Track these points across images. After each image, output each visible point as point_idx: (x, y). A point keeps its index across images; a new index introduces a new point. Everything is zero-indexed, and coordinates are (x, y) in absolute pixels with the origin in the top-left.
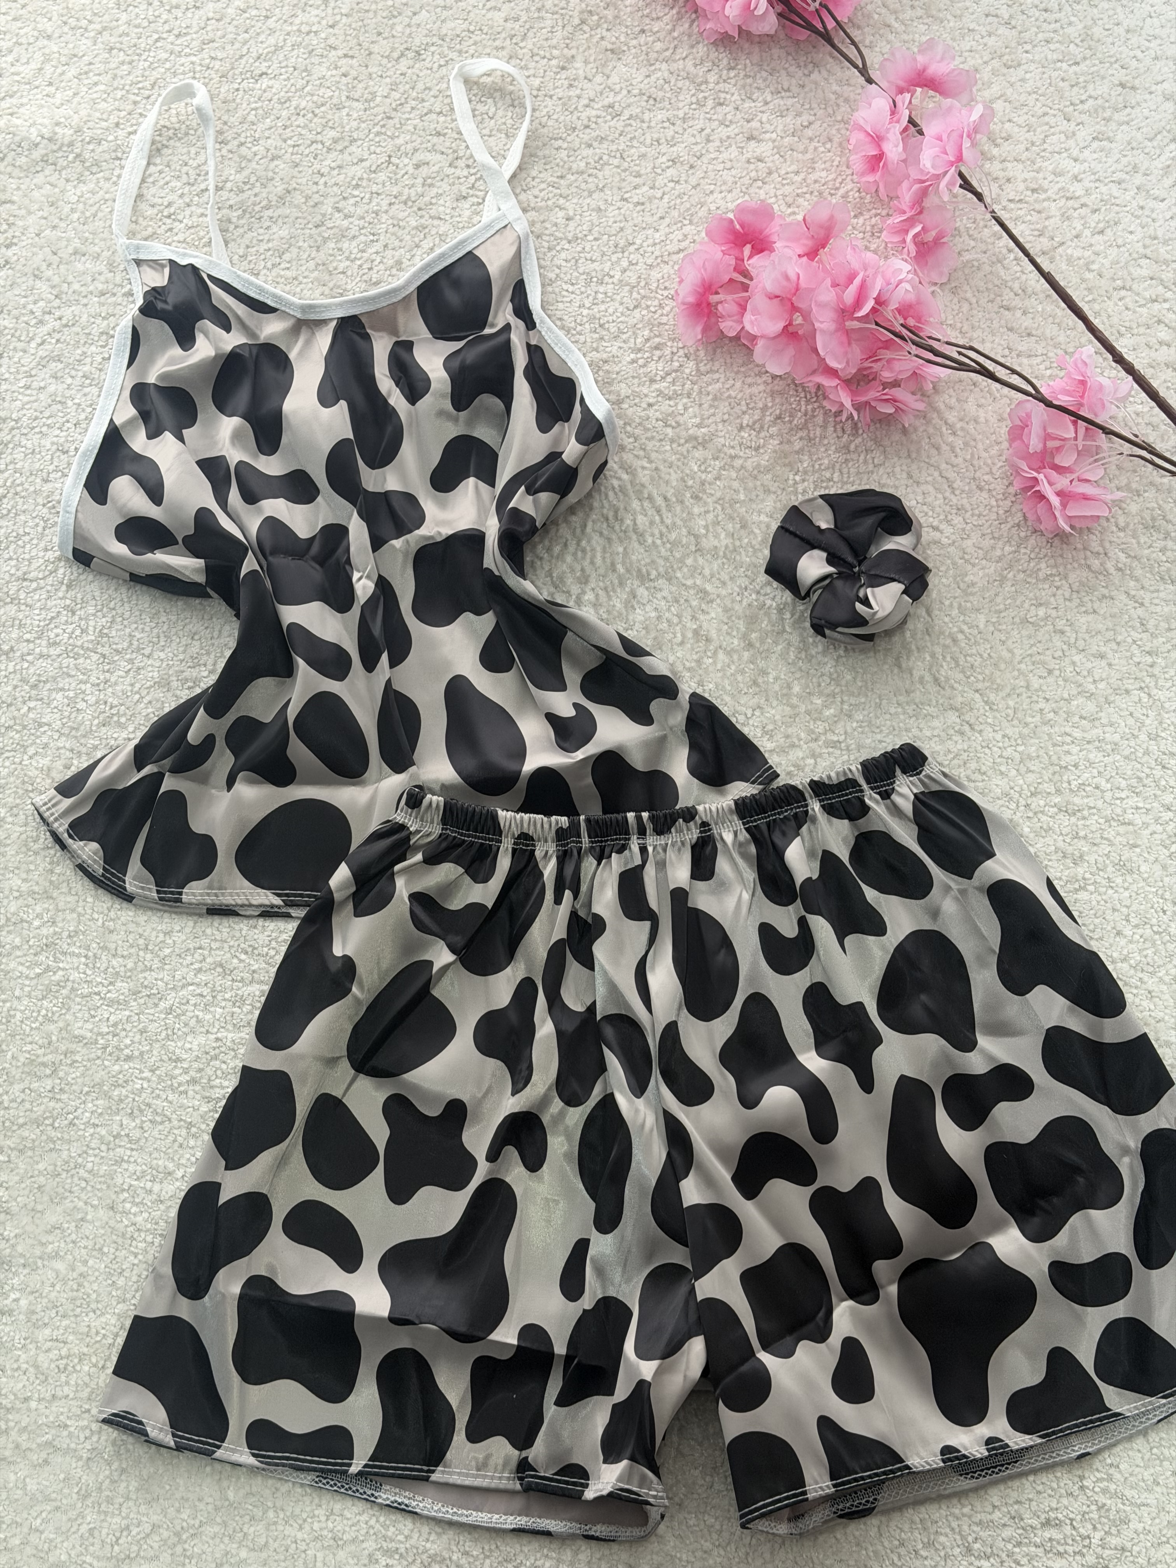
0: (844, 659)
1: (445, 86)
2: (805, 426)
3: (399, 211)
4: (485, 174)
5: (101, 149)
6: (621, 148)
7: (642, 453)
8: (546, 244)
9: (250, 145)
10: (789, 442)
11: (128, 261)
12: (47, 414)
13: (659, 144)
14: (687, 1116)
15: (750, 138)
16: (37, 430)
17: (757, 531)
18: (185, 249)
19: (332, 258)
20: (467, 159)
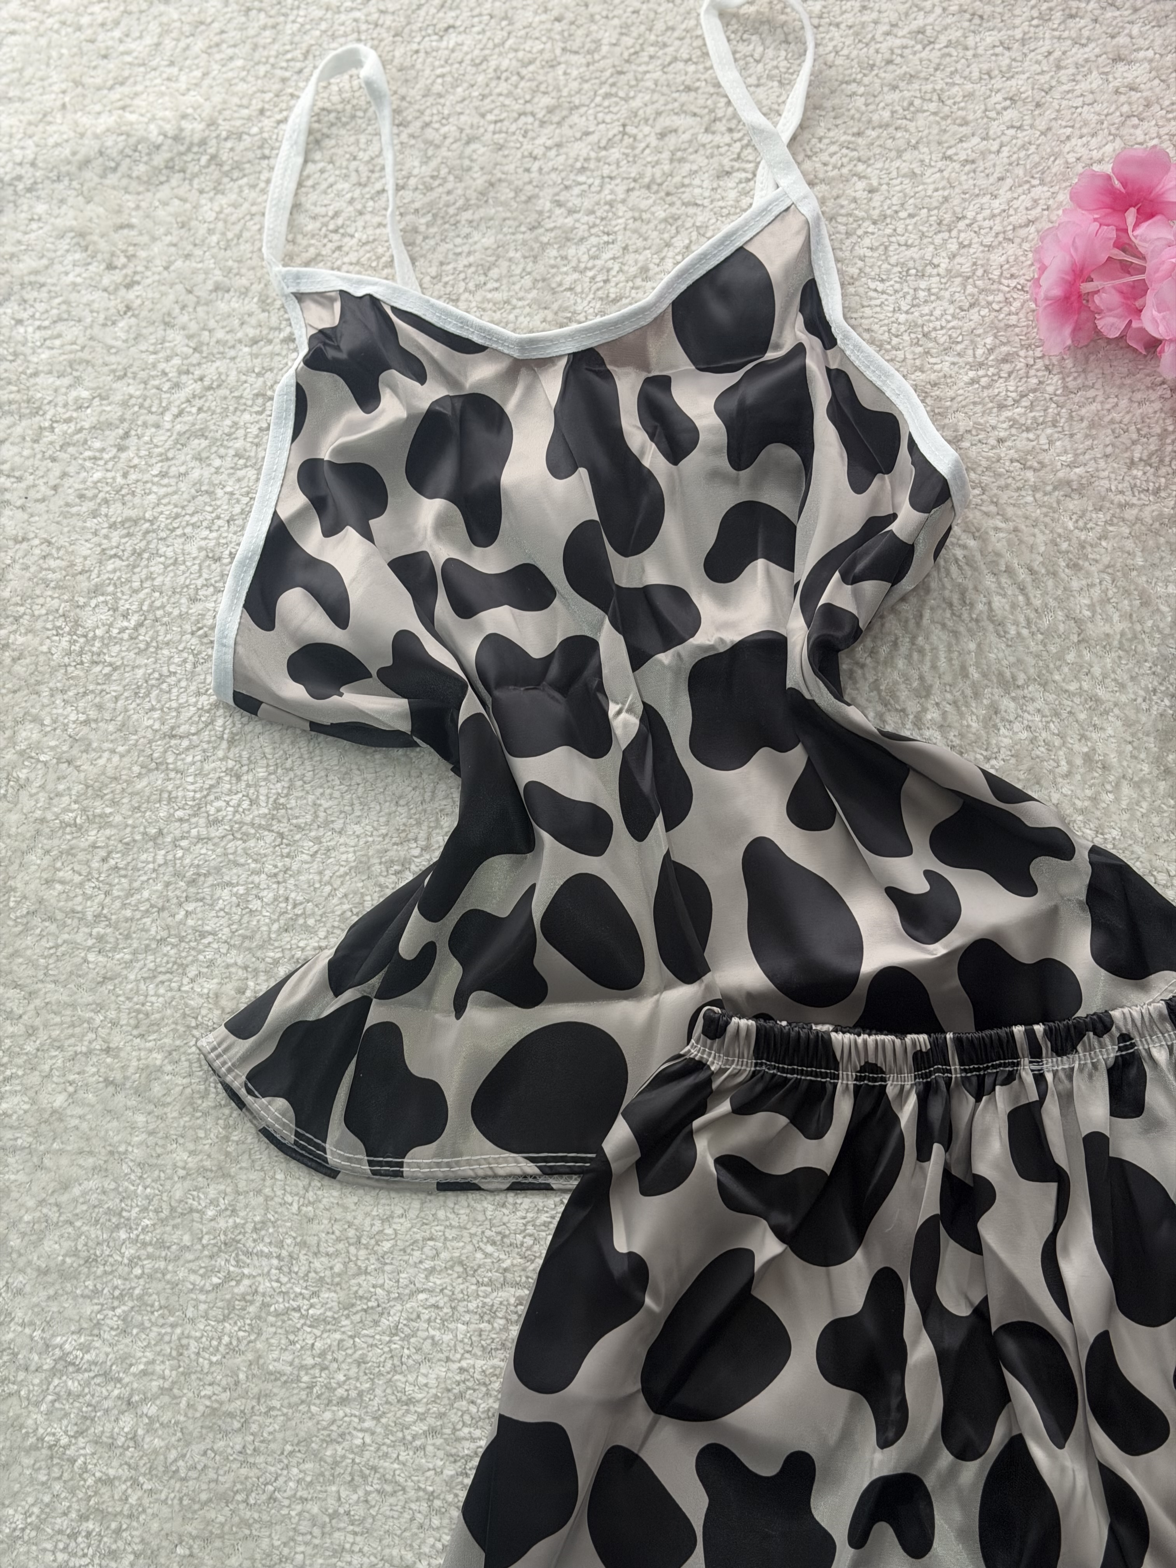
1: (692, 23)
3: (640, 199)
4: (755, 140)
5: (241, 146)
6: (938, 87)
7: (993, 509)
8: (842, 229)
9: (437, 126)
11: (286, 296)
12: (190, 509)
13: (991, 78)
14: (1133, 1471)
15: (1118, 59)
16: (179, 532)
17: (1165, 609)
18: (359, 273)
19: (554, 271)
20: (729, 120)
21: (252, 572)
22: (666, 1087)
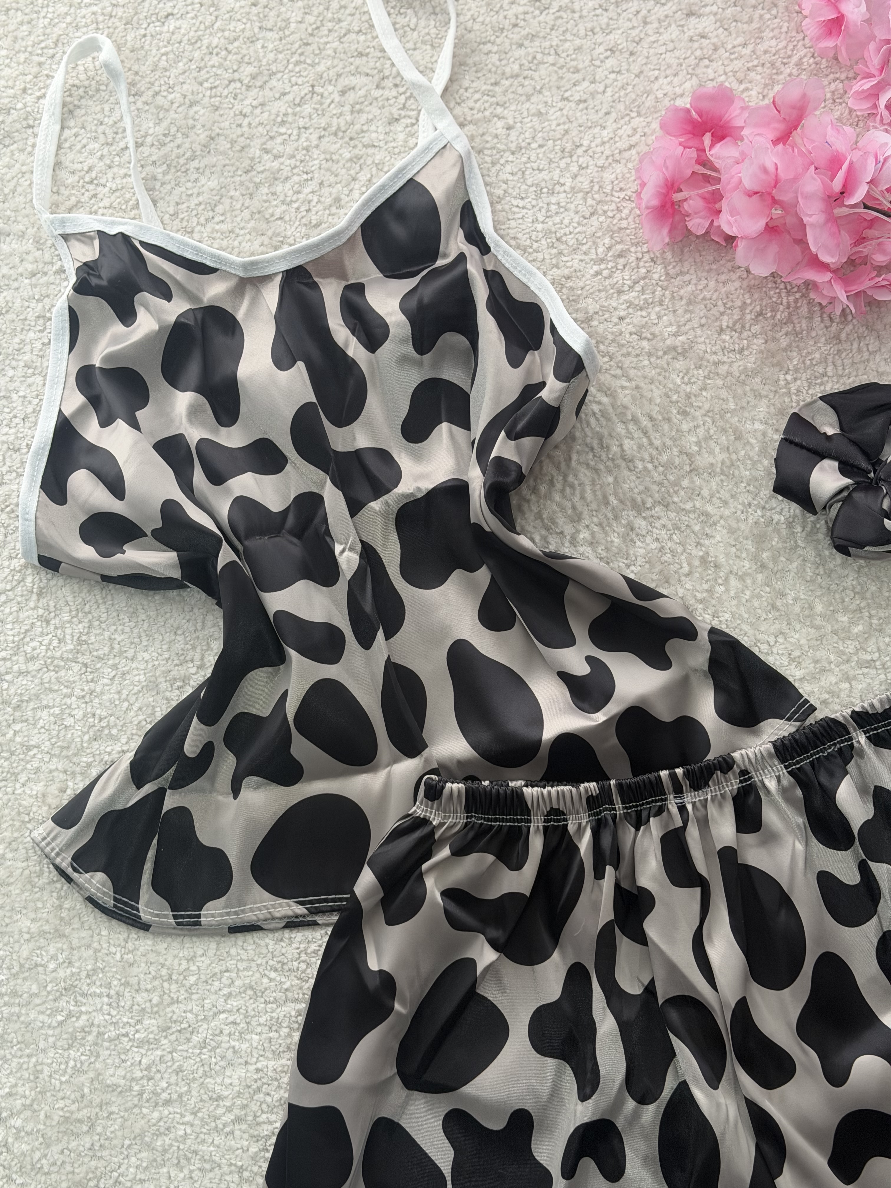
0: (866, 570)
2: (789, 320)
3: (330, 144)
4: (415, 94)
5: (10, 119)
6: (554, 43)
7: (619, 372)
8: (488, 159)
9: (165, 94)
10: (774, 339)
11: (55, 237)
13: (594, 34)
14: (770, 1100)
15: (690, 14)
17: (753, 441)
18: (112, 215)
19: (267, 204)
20: (394, 78)
21: (45, 459)
22: (399, 840)
